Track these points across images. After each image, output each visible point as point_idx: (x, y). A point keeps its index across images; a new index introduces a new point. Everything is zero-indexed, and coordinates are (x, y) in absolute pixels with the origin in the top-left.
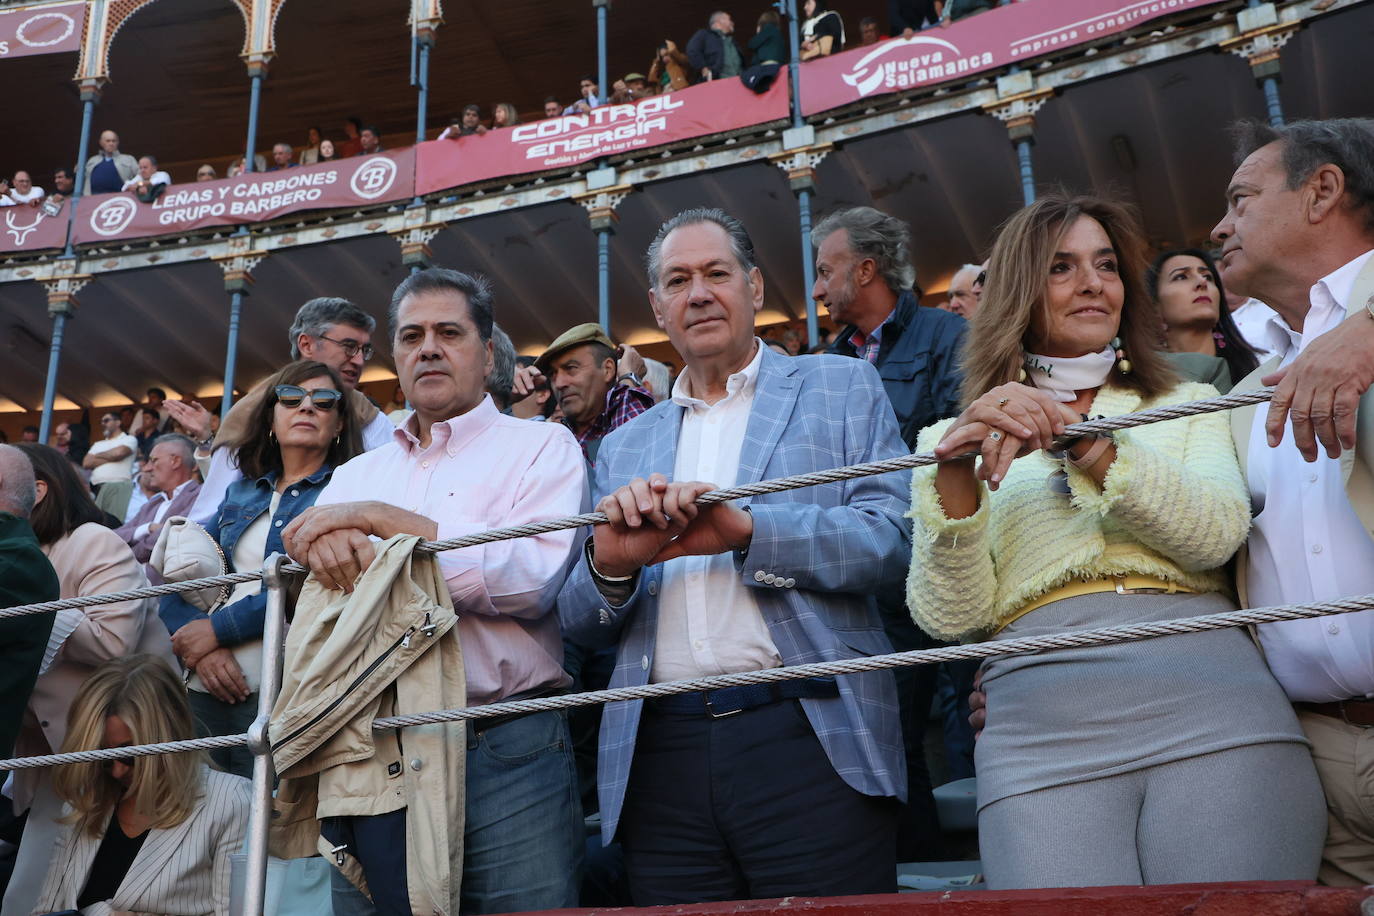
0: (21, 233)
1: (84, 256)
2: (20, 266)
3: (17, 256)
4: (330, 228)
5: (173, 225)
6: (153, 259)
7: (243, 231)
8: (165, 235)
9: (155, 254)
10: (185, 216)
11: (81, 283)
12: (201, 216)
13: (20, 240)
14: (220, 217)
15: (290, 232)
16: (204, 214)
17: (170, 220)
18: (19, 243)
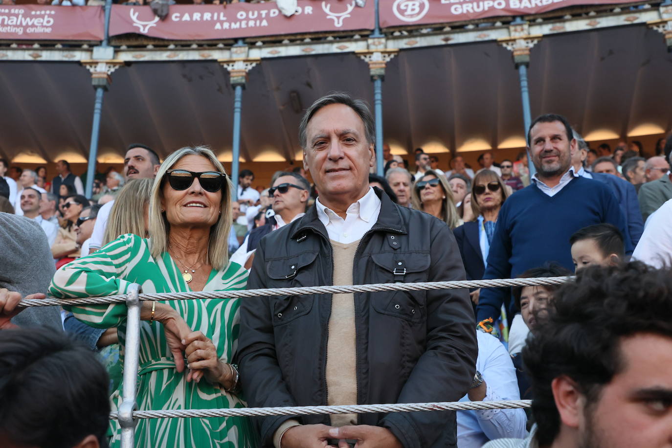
0: (338, 18)
1: (390, 36)
2: (338, 42)
3: (336, 35)
4: (593, 20)
5: (462, 15)
6: (447, 40)
7: (518, 20)
8: (456, 22)
9: (447, 36)
10: (473, 8)
11: (389, 56)
12: (486, 9)
13: (338, 23)
14: (503, 10)
15: (560, 22)
16: (489, 7)
17: (459, 12)
18: (338, 25)
